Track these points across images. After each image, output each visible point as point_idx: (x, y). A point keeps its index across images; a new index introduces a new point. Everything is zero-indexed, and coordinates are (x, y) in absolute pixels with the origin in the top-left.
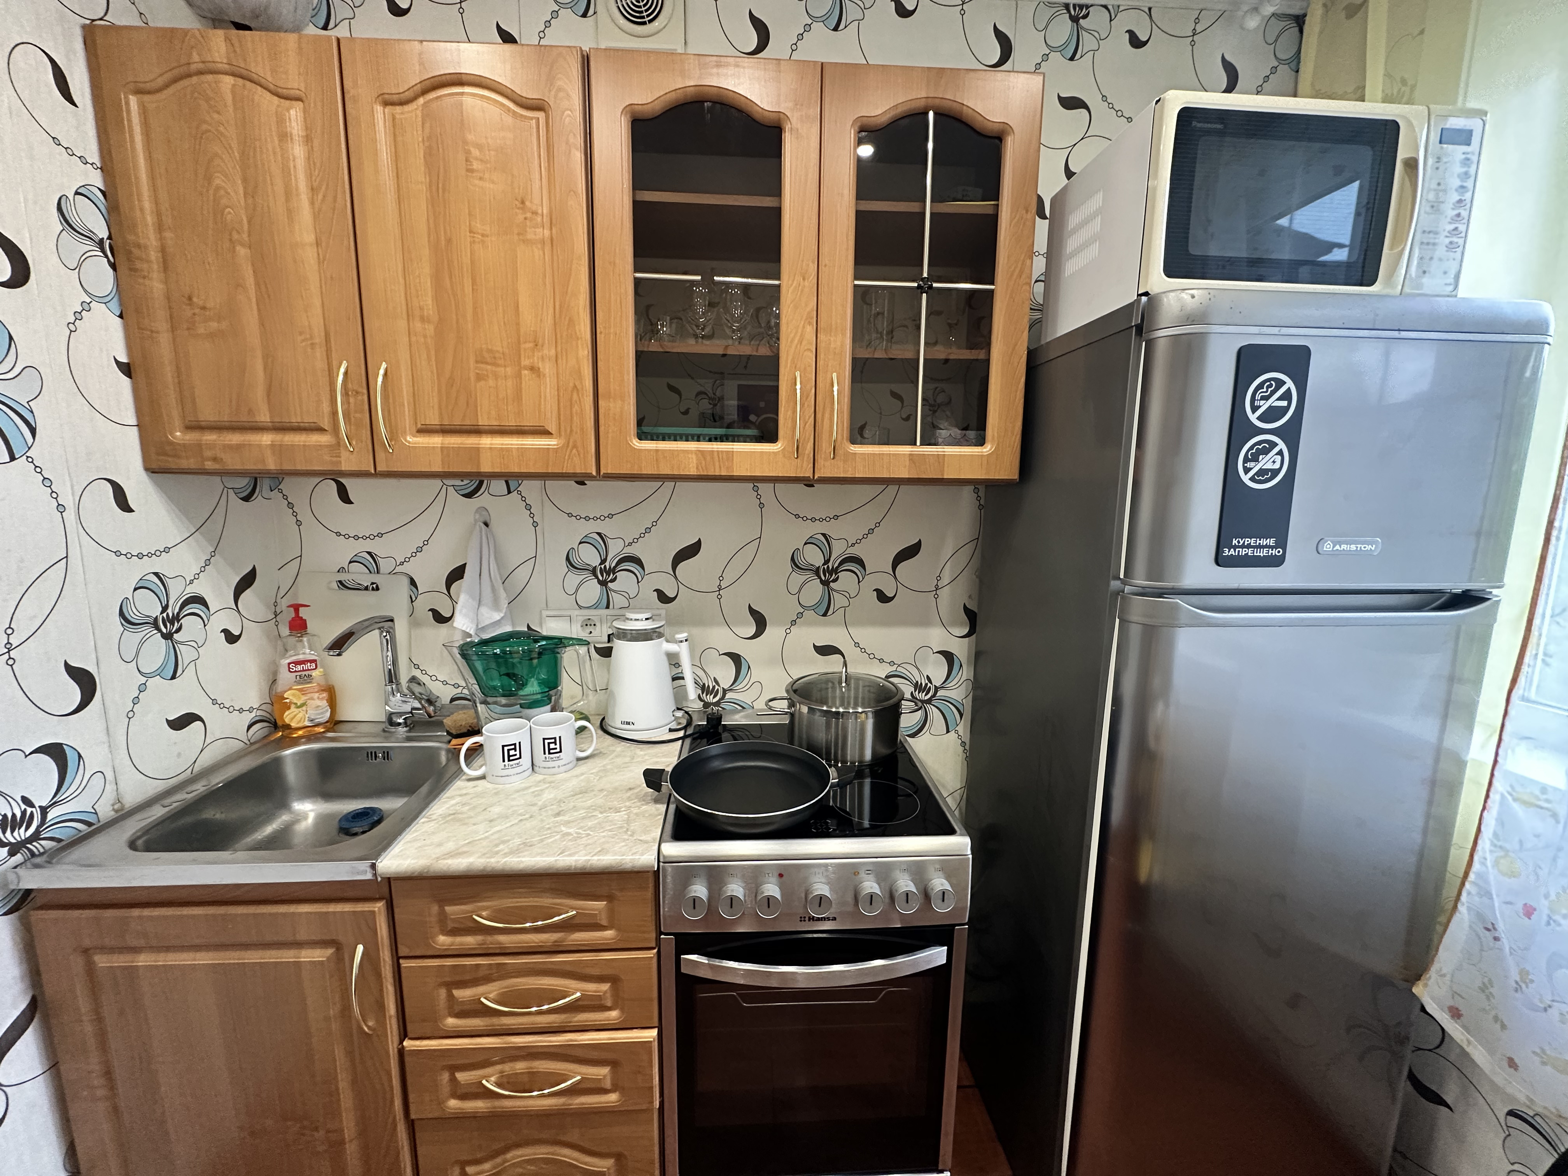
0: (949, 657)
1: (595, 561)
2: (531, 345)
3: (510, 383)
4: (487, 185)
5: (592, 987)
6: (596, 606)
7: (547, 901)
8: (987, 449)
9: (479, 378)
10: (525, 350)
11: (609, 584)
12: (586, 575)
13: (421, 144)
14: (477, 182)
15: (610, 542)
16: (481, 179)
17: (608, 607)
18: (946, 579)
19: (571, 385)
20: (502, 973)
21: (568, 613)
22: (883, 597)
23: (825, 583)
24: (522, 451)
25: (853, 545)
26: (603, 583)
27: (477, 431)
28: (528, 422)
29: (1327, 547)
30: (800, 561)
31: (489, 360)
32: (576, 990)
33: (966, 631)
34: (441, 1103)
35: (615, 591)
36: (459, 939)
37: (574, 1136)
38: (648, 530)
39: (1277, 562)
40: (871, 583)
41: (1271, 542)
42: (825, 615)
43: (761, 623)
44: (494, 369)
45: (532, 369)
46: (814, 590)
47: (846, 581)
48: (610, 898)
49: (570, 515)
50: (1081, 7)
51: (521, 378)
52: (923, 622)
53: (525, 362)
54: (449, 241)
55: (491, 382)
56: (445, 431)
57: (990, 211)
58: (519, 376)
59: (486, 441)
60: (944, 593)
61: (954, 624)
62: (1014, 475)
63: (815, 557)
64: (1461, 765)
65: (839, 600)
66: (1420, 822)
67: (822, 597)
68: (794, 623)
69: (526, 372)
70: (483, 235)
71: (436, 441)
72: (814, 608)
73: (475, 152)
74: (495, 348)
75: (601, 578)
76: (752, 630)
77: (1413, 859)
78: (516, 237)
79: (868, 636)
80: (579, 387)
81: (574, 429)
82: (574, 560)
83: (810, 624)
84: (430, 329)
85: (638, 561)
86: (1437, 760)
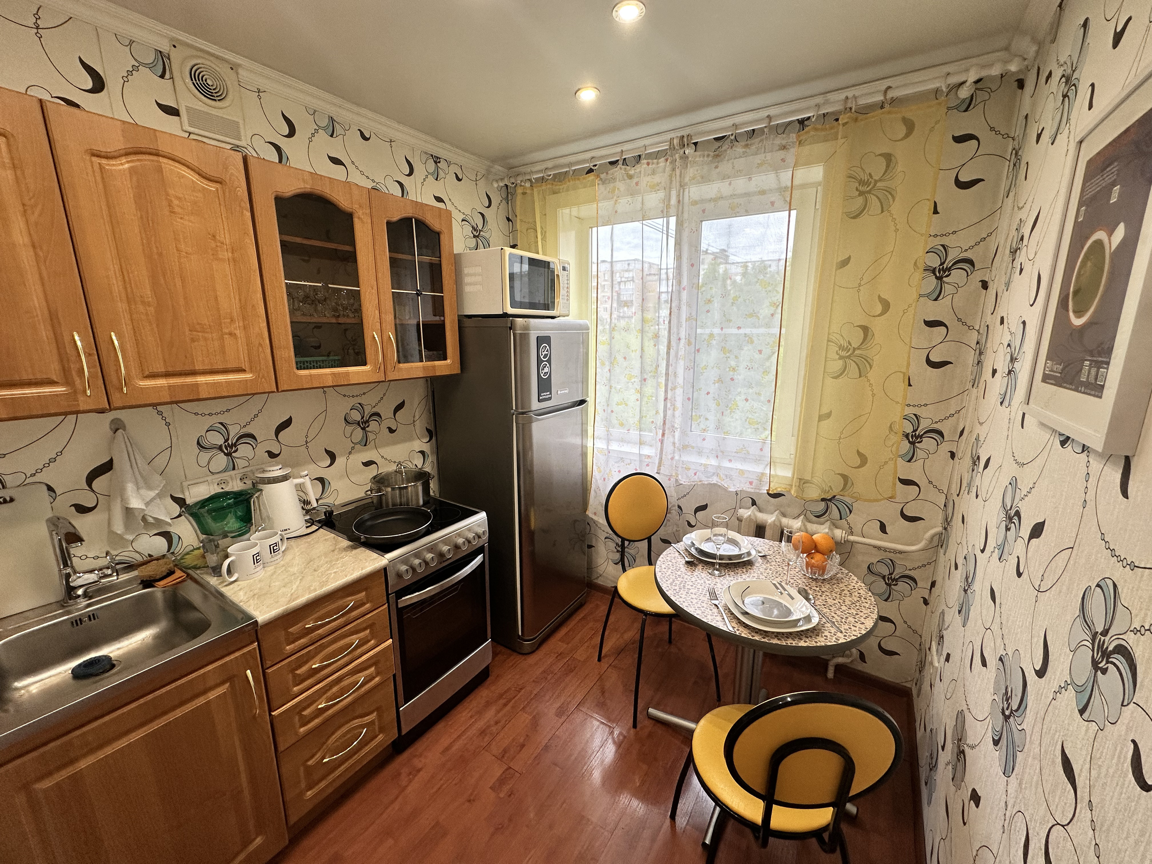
0: (422, 452)
1: (220, 441)
2: (229, 320)
3: (216, 343)
4: (186, 223)
5: (362, 635)
6: (225, 470)
7: (340, 603)
8: (449, 361)
9: (193, 340)
10: (224, 323)
11: (233, 454)
12: (215, 451)
13: (130, 190)
14: (179, 220)
15: (230, 428)
16: (181, 218)
17: (234, 469)
18: (417, 417)
19: (258, 342)
20: (323, 647)
21: (206, 479)
22: (391, 431)
23: (363, 429)
24: (229, 383)
25: (374, 407)
26: (228, 455)
27: (194, 373)
28: (231, 365)
29: (559, 392)
30: (349, 420)
31: (199, 330)
32: (355, 639)
33: (428, 439)
34: (296, 733)
35: (237, 458)
36: (297, 643)
37: (359, 711)
38: (256, 416)
39: (550, 399)
40: (386, 424)
41: (548, 393)
42: (365, 445)
43: (332, 457)
44: (203, 334)
45: (230, 334)
46: (359, 433)
47: (373, 425)
48: (366, 589)
49: (196, 414)
50: (437, 158)
51: (223, 340)
52: (410, 439)
53: (226, 331)
54: (160, 255)
55: (202, 343)
56: (167, 375)
57: (438, 262)
58: (221, 338)
59: (201, 379)
60: (417, 423)
61: (423, 437)
62: (459, 372)
63: (356, 416)
64: (587, 447)
65: (371, 436)
66: (581, 467)
67: (363, 436)
68: (350, 453)
69: (226, 336)
70: (186, 253)
71: (161, 382)
72: (359, 443)
73: (176, 202)
74: (203, 323)
75: (226, 451)
76: (329, 462)
77: (581, 477)
78: (212, 257)
79: (387, 451)
80: (262, 343)
81: (262, 367)
82: (203, 443)
83: (359, 451)
84: (151, 310)
85: (253, 437)
86: (582, 447)
